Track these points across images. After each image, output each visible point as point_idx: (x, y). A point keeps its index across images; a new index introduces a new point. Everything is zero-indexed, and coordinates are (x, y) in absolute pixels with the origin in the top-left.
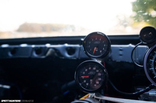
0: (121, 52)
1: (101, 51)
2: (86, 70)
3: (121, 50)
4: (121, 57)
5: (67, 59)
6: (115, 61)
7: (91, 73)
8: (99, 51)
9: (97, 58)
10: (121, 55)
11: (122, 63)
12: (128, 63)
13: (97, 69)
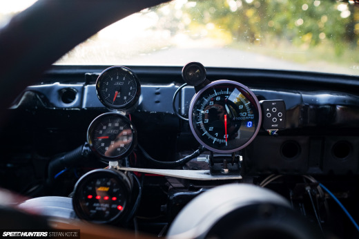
0: (158, 97)
1: (125, 98)
2: (104, 128)
3: (158, 93)
4: (159, 104)
5: (61, 110)
6: (148, 113)
7: (112, 131)
8: (122, 97)
9: (119, 109)
10: (158, 102)
11: (159, 115)
12: (169, 114)
13: (120, 125)
